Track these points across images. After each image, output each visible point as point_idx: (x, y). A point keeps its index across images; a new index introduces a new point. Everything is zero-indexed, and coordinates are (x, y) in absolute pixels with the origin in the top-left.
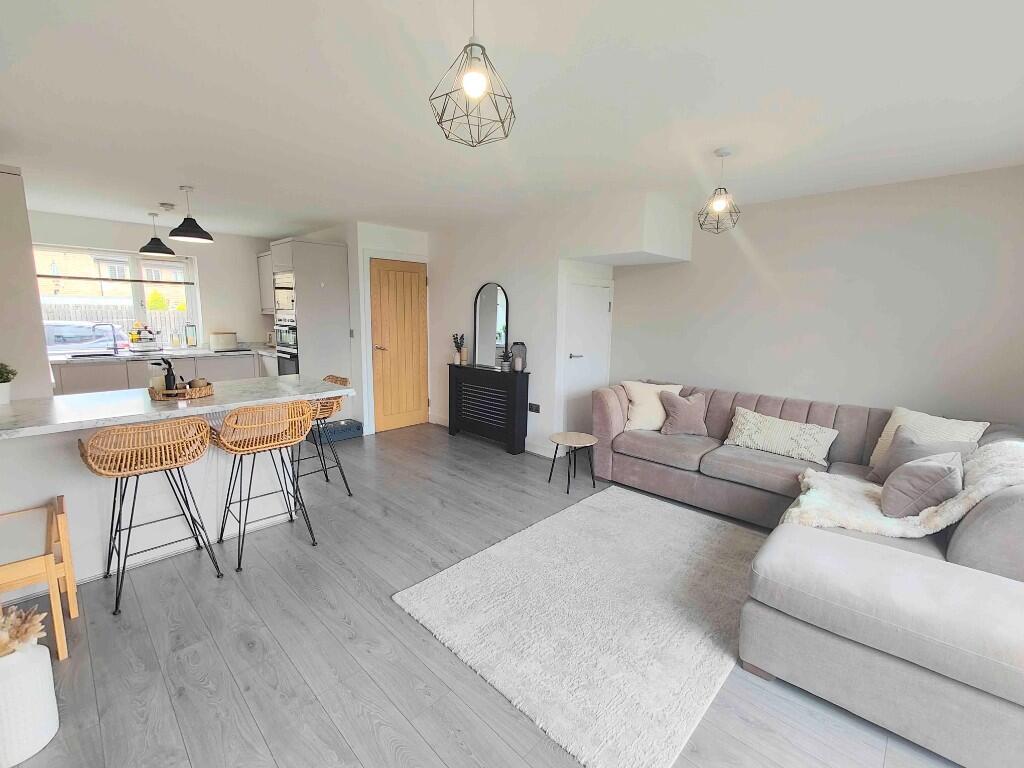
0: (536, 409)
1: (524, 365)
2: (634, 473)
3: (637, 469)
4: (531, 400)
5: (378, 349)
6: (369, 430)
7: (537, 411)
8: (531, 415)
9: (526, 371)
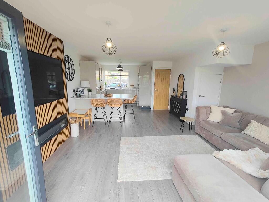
0: (188, 110)
1: (186, 97)
2: (204, 133)
3: (205, 132)
4: (187, 107)
5: (155, 90)
6: (152, 109)
7: (188, 111)
8: (186, 111)
9: (186, 99)
